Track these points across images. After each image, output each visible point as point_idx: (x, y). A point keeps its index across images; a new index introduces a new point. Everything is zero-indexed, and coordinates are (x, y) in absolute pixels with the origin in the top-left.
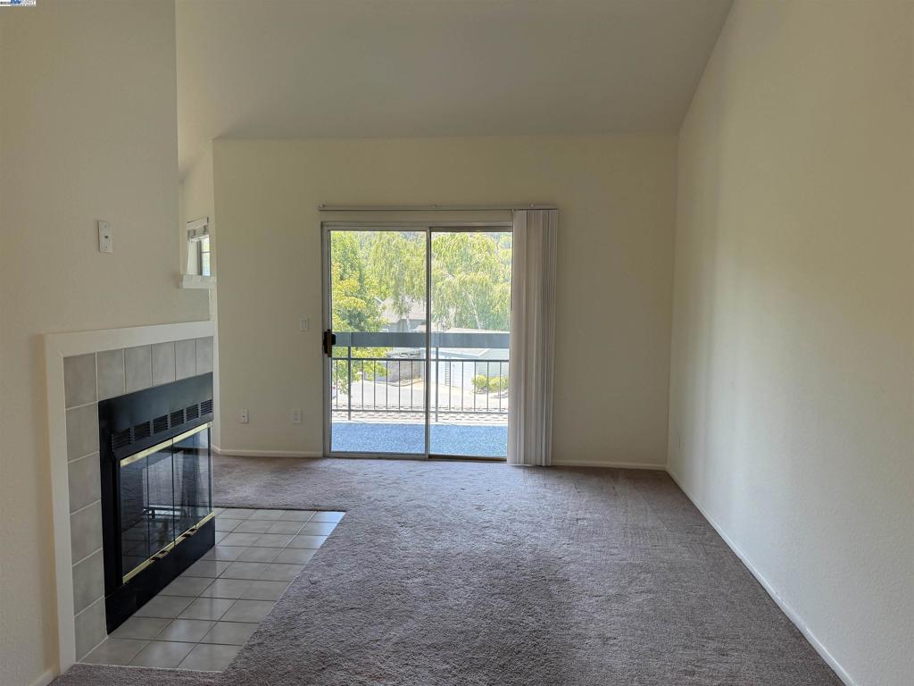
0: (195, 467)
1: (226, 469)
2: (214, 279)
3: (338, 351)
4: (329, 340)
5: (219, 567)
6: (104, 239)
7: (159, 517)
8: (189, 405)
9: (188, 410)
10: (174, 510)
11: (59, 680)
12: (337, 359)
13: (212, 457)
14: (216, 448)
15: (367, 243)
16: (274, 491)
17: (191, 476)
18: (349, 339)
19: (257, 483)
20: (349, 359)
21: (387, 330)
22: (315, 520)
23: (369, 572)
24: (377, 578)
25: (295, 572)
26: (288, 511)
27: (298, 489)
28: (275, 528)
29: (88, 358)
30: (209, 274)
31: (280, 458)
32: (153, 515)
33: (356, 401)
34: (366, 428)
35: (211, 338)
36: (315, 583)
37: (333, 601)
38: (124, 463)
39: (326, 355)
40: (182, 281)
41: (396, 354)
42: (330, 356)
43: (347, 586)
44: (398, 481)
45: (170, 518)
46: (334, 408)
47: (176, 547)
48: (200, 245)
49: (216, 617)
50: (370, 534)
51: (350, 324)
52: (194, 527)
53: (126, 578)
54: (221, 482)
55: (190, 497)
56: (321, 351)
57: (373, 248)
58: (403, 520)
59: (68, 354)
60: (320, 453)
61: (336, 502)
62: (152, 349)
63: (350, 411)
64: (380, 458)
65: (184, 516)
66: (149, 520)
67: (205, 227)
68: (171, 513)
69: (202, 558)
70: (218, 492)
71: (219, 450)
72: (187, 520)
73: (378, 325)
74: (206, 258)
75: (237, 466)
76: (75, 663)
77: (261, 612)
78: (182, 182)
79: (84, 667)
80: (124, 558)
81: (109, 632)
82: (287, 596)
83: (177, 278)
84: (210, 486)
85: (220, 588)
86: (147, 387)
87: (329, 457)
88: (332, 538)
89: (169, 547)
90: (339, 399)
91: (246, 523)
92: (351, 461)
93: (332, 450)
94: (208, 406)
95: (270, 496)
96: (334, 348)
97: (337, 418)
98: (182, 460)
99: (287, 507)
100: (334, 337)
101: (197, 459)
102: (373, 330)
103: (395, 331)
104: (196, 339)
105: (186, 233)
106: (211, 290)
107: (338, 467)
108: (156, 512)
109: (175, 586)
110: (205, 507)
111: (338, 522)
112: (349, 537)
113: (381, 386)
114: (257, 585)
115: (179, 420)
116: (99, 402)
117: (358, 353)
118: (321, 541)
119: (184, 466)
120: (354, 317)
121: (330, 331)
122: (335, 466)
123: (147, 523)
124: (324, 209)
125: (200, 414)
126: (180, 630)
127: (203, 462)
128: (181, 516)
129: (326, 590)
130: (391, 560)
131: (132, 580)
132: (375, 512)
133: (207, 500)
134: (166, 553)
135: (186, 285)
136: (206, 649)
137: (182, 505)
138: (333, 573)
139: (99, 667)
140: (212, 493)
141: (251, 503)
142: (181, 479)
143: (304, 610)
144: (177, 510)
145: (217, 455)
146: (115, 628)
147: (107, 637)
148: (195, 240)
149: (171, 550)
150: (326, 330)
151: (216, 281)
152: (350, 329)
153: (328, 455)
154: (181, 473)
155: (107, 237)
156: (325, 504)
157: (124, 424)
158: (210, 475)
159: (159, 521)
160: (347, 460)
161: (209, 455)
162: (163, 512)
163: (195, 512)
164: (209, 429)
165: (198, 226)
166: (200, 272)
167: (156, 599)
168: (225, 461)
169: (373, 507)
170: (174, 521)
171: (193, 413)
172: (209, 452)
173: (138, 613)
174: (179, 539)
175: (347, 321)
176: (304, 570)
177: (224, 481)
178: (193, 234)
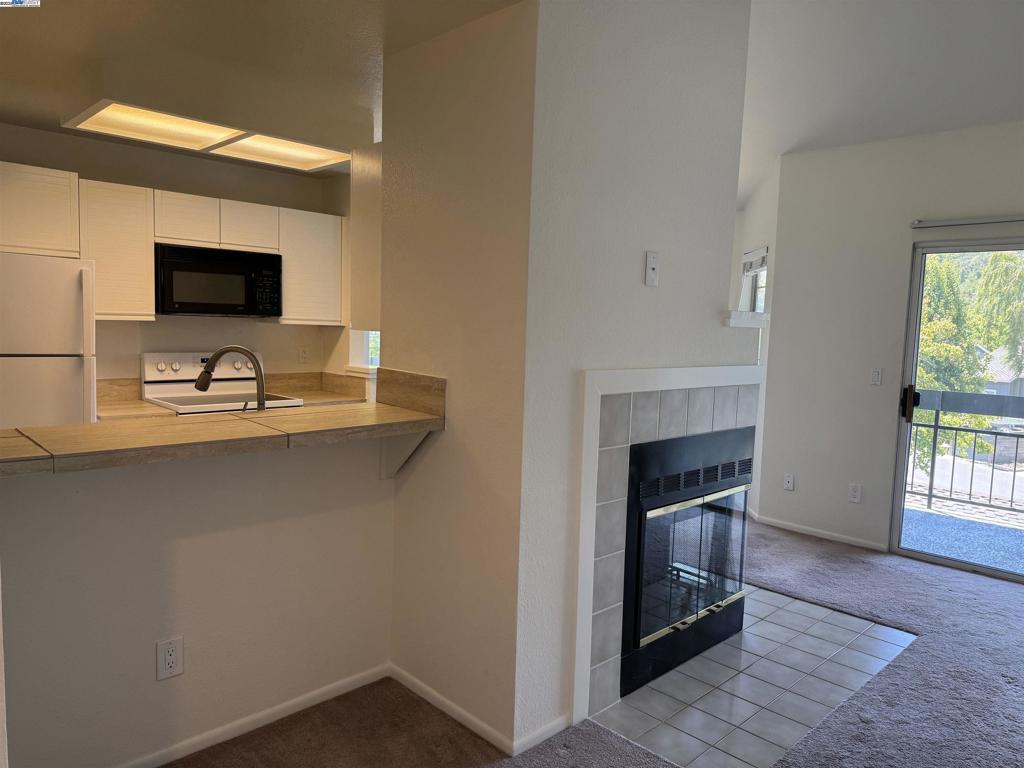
0: (727, 530)
1: (762, 540)
2: (768, 317)
3: (919, 414)
4: (909, 399)
5: (745, 660)
6: (651, 271)
7: (684, 580)
8: (725, 460)
9: (724, 466)
10: (699, 576)
11: (571, 730)
12: (918, 425)
13: (747, 522)
14: (753, 512)
15: (972, 274)
16: (819, 581)
17: (721, 540)
18: (938, 400)
19: (797, 567)
20: (936, 427)
21: (994, 392)
22: (872, 634)
23: (950, 734)
24: (963, 748)
25: (841, 697)
26: (836, 613)
27: (850, 586)
28: (816, 630)
29: (624, 398)
30: (762, 311)
31: (830, 541)
32: (678, 576)
33: (941, 483)
34: (955, 524)
35: (757, 386)
36: (866, 722)
37: (892, 758)
38: (651, 514)
39: (904, 419)
40: (729, 318)
41: (1007, 426)
42: (909, 420)
43: (914, 743)
44: (1004, 613)
45: (696, 584)
46: (908, 488)
47: (698, 621)
48: (755, 279)
49: (737, 721)
50: (954, 678)
51: (937, 379)
52: (720, 603)
53: (644, 641)
54: (756, 555)
55: (718, 563)
56: (897, 413)
57: (982, 281)
58: (1013, 674)
59: (606, 393)
60: (884, 546)
61: (903, 619)
62: (689, 393)
63: (930, 496)
64: (975, 572)
65: (710, 585)
66: (672, 581)
67: (764, 258)
68: (696, 579)
69: (726, 641)
70: (752, 565)
71: (757, 515)
72: (714, 592)
73: (980, 383)
74: (761, 294)
75: (777, 539)
76: (586, 716)
77: (792, 735)
78: (742, 209)
79: (595, 726)
80: (643, 616)
81: (622, 695)
82: (825, 725)
83: (724, 316)
84: (742, 556)
85: (743, 685)
86: (681, 435)
87: (896, 554)
88: (893, 668)
89: (691, 619)
90: (916, 477)
91: (780, 613)
92: (930, 566)
93: (902, 545)
94: (747, 466)
95: (813, 586)
96: (915, 410)
97: (912, 504)
98: (713, 518)
99: (835, 606)
100: (917, 396)
101: (730, 521)
102: (969, 389)
103: (1006, 393)
104: (739, 386)
105: (742, 266)
106: (763, 329)
107: (912, 570)
108: (681, 574)
109: (693, 665)
110: (734, 579)
111: (906, 646)
112: (919, 673)
113: (983, 468)
114: (789, 697)
115: (714, 476)
116: (631, 446)
117: (947, 419)
118: (879, 666)
119: (715, 526)
120: (946, 369)
121: (912, 387)
122: (904, 568)
123: (669, 584)
124: (920, 226)
125: (737, 473)
126: (695, 720)
127: (736, 526)
128: (707, 585)
129: (882, 738)
130: (989, 729)
131: (650, 645)
132: (963, 649)
133: (738, 572)
134: (687, 626)
135: (733, 322)
136: (720, 757)
137: (709, 571)
138: (895, 716)
139: (609, 733)
140: (744, 566)
141: (788, 588)
142: (710, 539)
143: (848, 754)
144: (703, 578)
145: (753, 520)
146: (629, 693)
147: (620, 700)
148: (751, 274)
149: (692, 624)
150: (907, 387)
151: (769, 319)
152: (939, 387)
153: (894, 550)
154: (710, 533)
155: (654, 269)
156: (886, 616)
157: (654, 473)
158: (743, 542)
159: (684, 584)
160: (923, 564)
161: (744, 519)
162: (687, 576)
163: (722, 583)
164: (746, 492)
165: (755, 258)
166: (753, 308)
167: (672, 675)
168: (762, 531)
169: (959, 639)
170: (698, 589)
171: (729, 470)
172: (744, 516)
173: (652, 684)
174: (702, 613)
175: (933, 375)
176: (852, 698)
177: (760, 554)
178: (749, 266)
